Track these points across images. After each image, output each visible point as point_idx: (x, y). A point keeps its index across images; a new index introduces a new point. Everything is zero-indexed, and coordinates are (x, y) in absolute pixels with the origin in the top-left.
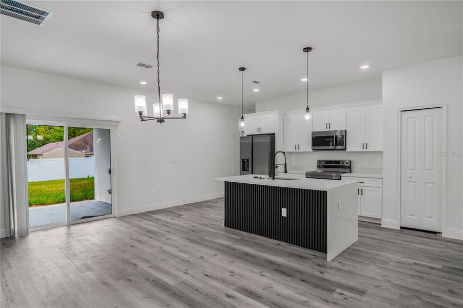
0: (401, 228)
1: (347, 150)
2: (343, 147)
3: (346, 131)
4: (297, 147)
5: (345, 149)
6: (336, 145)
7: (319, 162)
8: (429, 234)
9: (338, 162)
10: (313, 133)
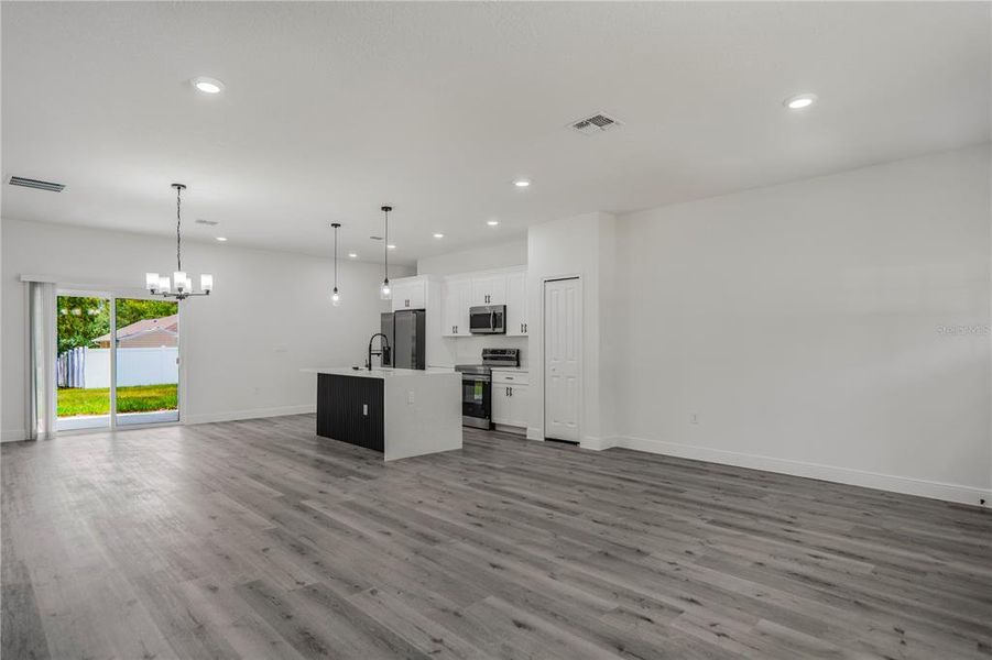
0: (546, 439)
1: (508, 334)
2: (501, 330)
3: (505, 307)
4: (455, 329)
5: (505, 332)
6: (495, 327)
7: (485, 351)
8: (559, 445)
9: (504, 352)
10: (472, 309)
